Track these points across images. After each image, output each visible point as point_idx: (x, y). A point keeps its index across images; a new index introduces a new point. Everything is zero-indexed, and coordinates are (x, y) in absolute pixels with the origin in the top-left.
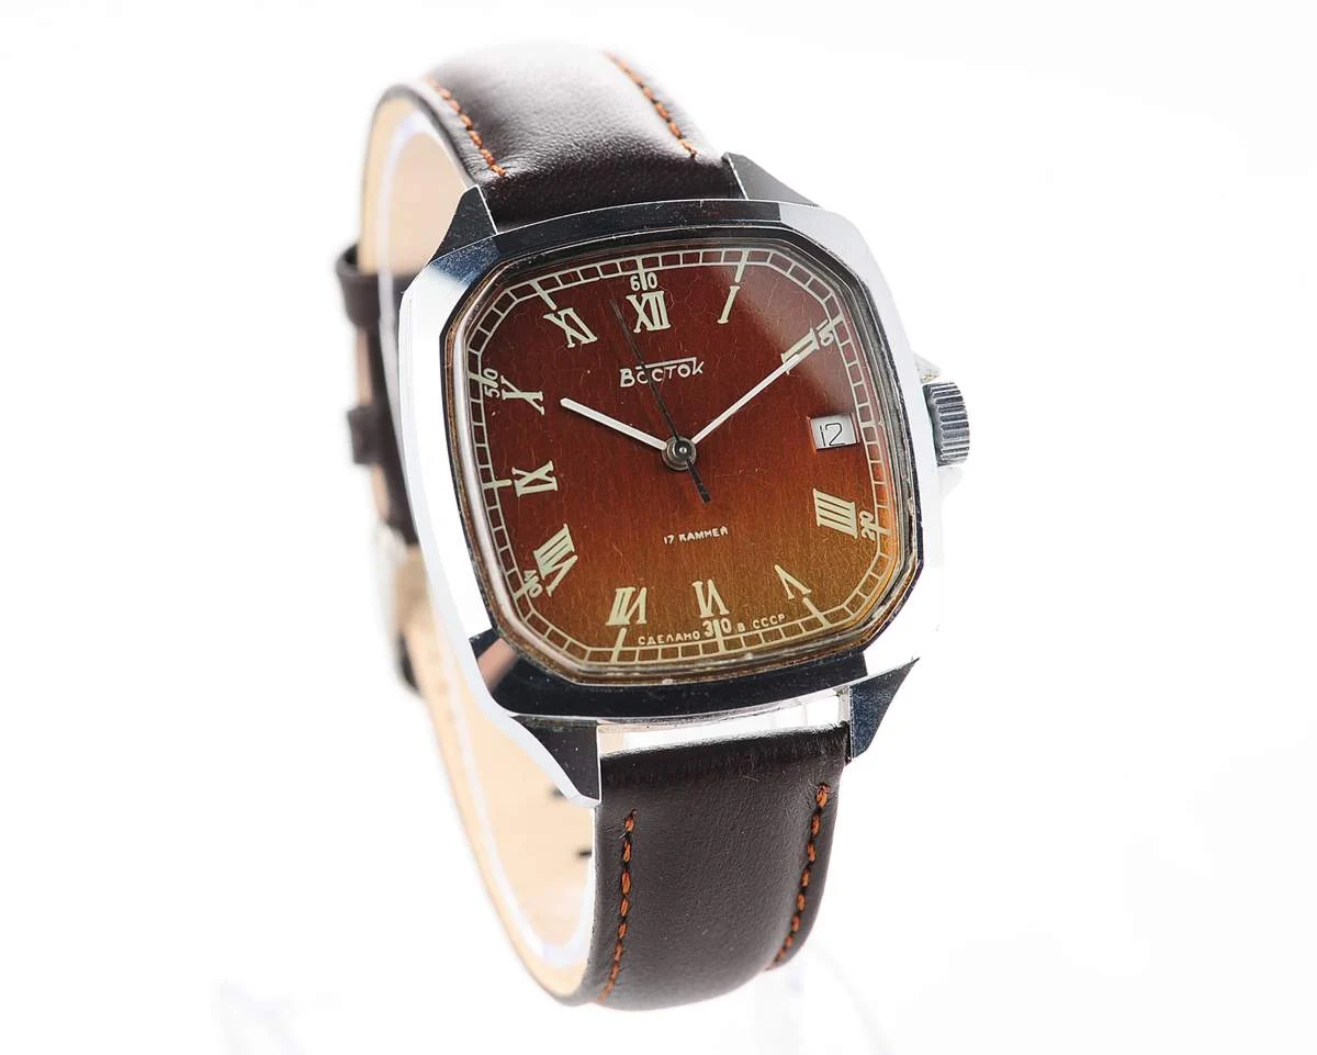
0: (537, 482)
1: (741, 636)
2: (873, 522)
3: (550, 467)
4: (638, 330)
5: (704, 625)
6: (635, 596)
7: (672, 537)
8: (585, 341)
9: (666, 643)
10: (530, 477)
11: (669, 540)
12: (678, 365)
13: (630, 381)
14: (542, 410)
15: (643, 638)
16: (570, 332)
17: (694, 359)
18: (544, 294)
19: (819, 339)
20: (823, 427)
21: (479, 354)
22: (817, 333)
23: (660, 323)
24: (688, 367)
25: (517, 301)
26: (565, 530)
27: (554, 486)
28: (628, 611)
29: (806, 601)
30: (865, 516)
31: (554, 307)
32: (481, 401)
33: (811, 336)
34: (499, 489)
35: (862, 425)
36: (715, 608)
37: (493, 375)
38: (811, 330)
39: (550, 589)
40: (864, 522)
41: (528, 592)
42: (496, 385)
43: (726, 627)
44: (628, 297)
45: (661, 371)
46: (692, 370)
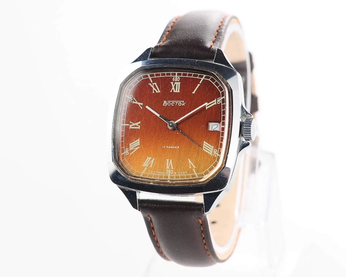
0: (136, 126)
1: (175, 175)
2: (217, 152)
3: (139, 123)
4: (171, 91)
5: (166, 170)
6: (151, 160)
8: (157, 92)
9: (156, 174)
10: (134, 124)
11: (164, 147)
12: (179, 102)
13: (165, 104)
14: (141, 108)
15: (150, 171)
16: (154, 89)
17: (183, 102)
18: (150, 78)
19: (217, 102)
20: (213, 125)
21: (130, 91)
22: (217, 100)
23: (177, 90)
24: (181, 103)
25: (143, 79)
26: (139, 140)
27: (139, 128)
28: (149, 163)
29: (194, 170)
30: (215, 151)
31: (152, 82)
32: (127, 103)
33: (215, 101)
34: (125, 126)
35: (222, 126)
36: (170, 167)
37: (132, 97)
38: (216, 99)
39: (131, 154)
40: (215, 152)
41: (125, 154)
42: (132, 99)
43: (172, 172)
44: (171, 82)
45: (174, 103)
46: (182, 104)
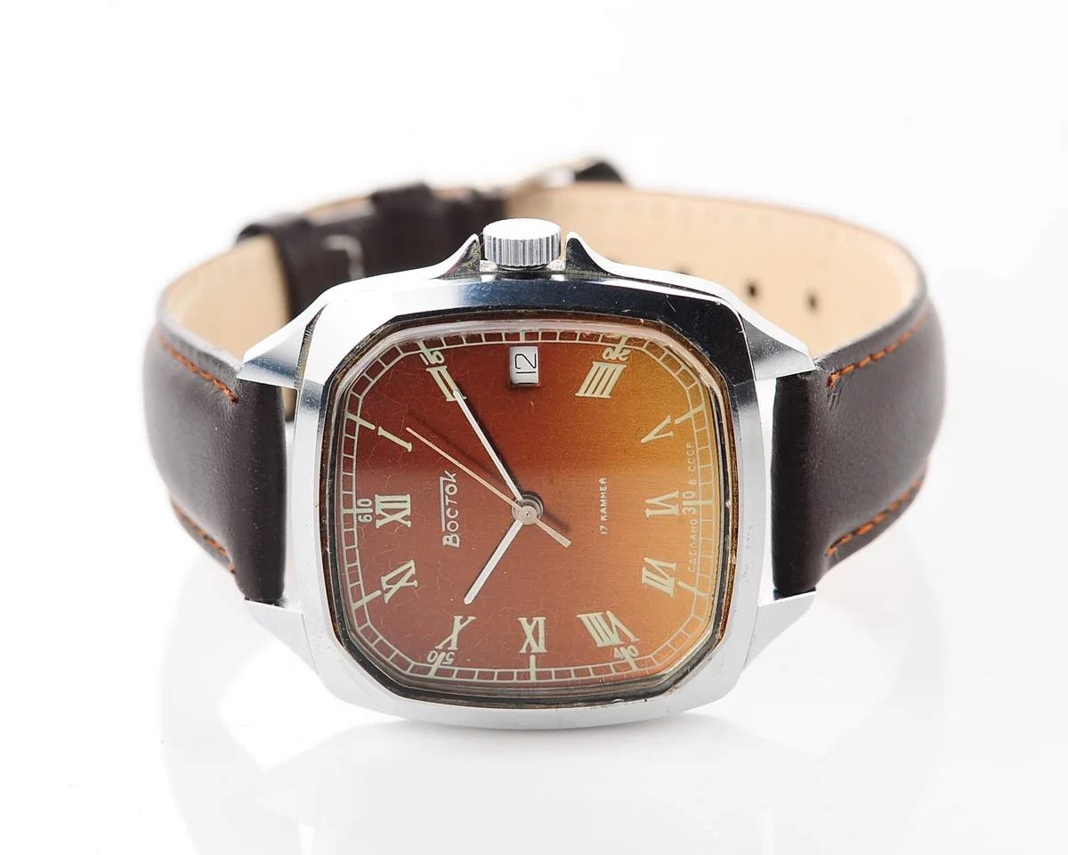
0: (536, 634)
1: (700, 484)
2: (614, 348)
3: (523, 620)
4: (409, 524)
5: (685, 513)
6: (651, 569)
7: (602, 527)
8: (413, 571)
9: (697, 549)
10: (530, 639)
11: (604, 530)
12: (445, 493)
13: (454, 539)
14: (471, 618)
15: (689, 568)
16: (403, 583)
17: (442, 479)
18: (366, 599)
19: (437, 365)
20: (519, 371)
21: (413, 663)
22: (431, 366)
23: (404, 502)
24: (448, 485)
25: (369, 623)
26: (583, 617)
27: (541, 620)
28: (663, 576)
29: (677, 421)
30: (607, 355)
31: (378, 593)
32: (457, 669)
33: (434, 371)
34: (537, 667)
35: (522, 340)
36: (672, 501)
37: (434, 655)
38: (428, 370)
39: (633, 638)
40: (613, 356)
41: (633, 658)
42: (443, 654)
43: (691, 495)
44: (378, 527)
45: (449, 510)
46: (451, 483)
